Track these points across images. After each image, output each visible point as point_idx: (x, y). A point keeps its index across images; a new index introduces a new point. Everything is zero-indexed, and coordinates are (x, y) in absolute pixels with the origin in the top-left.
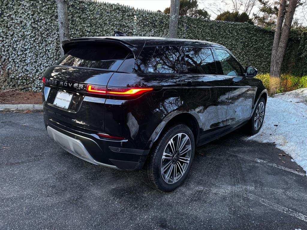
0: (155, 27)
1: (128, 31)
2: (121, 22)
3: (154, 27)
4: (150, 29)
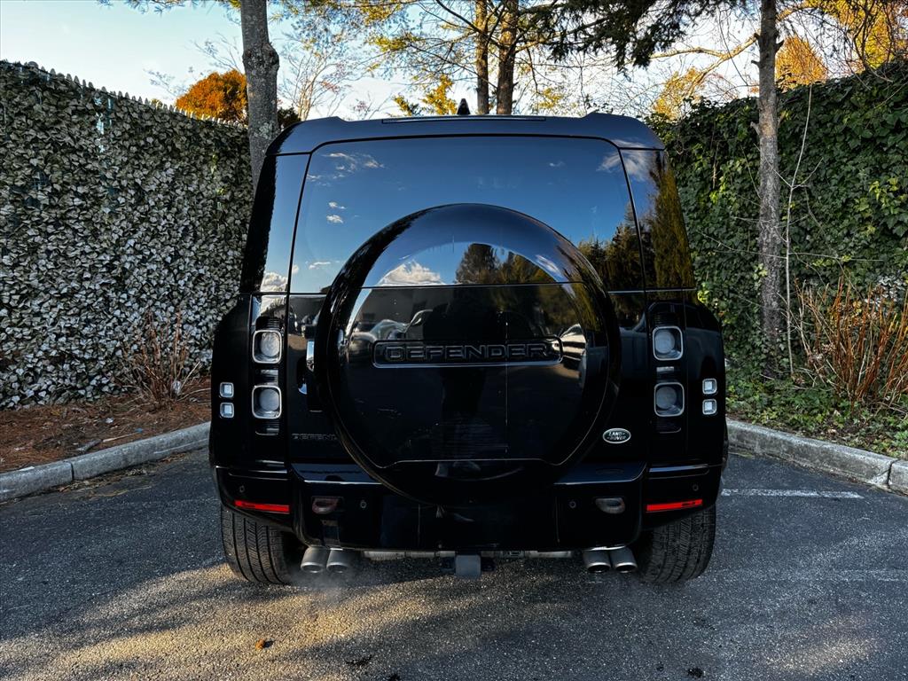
1: (85, 165)
2: (53, 132)
3: (169, 154)
4: (158, 163)
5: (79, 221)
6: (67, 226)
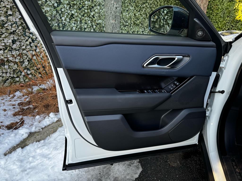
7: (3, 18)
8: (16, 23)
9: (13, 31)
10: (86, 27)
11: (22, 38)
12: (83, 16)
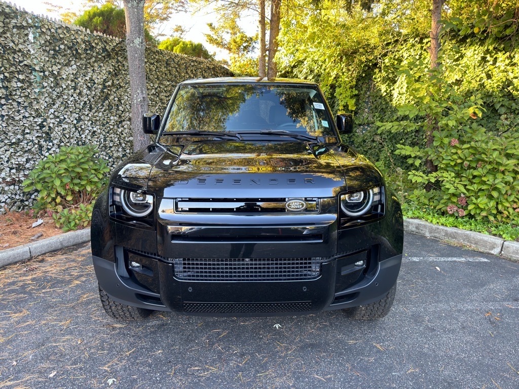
0: (77, 56)
3: (74, 56)
4: (67, 61)
5: (21, 97)
6: (14, 100)
7: (19, 136)
8: (32, 141)
9: (29, 150)
10: (111, 145)
11: (37, 157)
12: (108, 132)
